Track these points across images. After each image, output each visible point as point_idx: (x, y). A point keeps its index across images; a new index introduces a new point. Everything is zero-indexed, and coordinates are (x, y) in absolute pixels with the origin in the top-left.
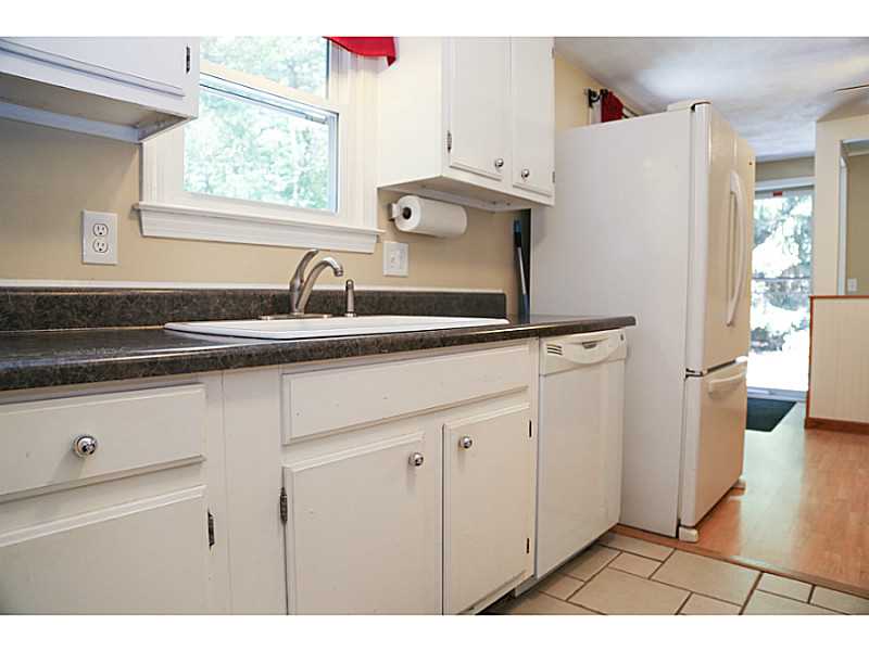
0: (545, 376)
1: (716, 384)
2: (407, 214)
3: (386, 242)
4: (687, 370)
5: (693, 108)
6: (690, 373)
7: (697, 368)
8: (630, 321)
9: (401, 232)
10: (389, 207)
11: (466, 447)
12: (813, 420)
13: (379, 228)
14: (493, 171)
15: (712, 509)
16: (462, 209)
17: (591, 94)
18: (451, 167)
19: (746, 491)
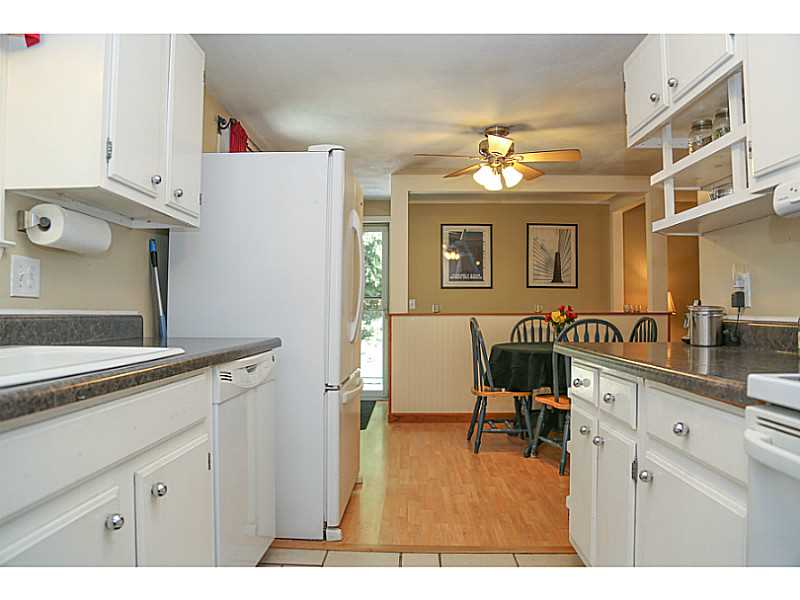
0: (219, 404)
1: (348, 395)
2: (45, 225)
3: (13, 257)
4: (327, 385)
5: (330, 152)
6: (328, 388)
7: (335, 382)
8: (277, 343)
9: (34, 244)
10: (20, 215)
11: (161, 495)
12: (394, 415)
13: (5, 239)
14: (149, 187)
15: (347, 508)
16: (107, 225)
17: (221, 121)
18: (110, 178)
19: (364, 485)
